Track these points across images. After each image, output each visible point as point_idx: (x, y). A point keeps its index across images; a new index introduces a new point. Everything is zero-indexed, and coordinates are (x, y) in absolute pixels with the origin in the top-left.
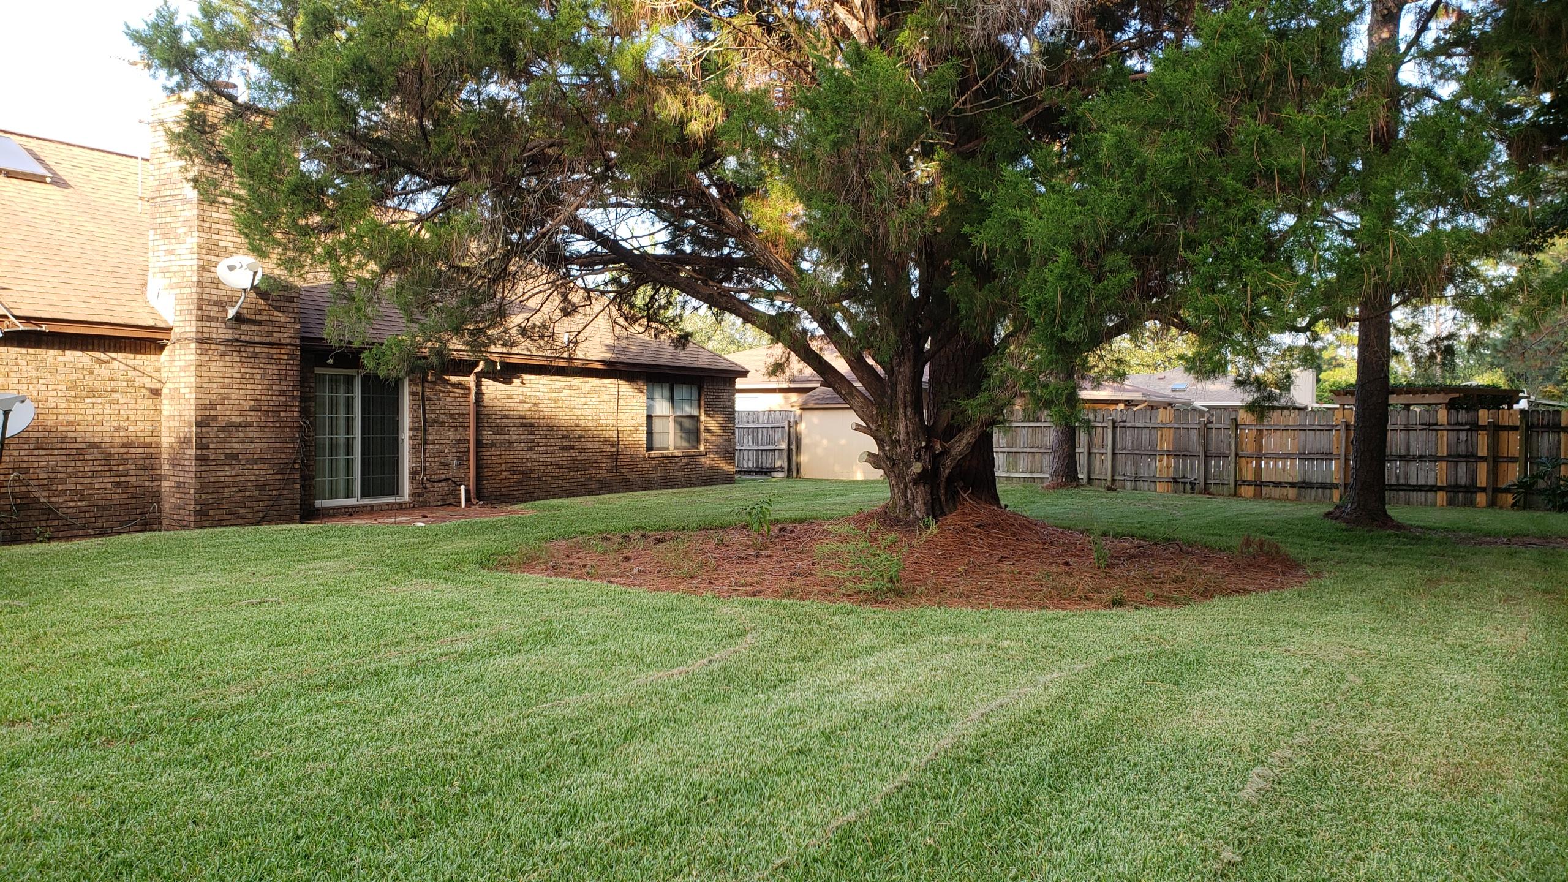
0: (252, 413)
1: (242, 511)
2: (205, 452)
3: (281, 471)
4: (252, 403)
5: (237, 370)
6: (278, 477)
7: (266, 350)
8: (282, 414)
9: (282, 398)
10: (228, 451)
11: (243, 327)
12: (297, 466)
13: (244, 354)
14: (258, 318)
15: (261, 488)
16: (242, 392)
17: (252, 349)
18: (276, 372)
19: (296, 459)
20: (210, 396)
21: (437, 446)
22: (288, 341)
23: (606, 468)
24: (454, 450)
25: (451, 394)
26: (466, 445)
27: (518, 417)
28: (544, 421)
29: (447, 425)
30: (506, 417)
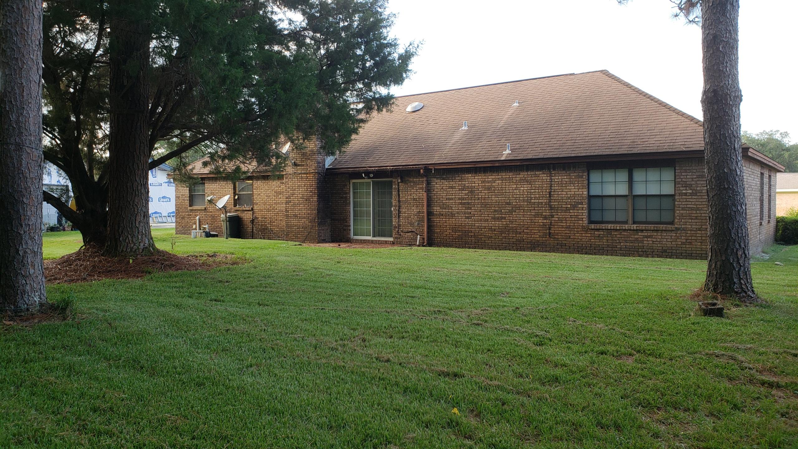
0: (301, 200)
1: (299, 236)
3: (310, 222)
4: (301, 196)
5: (296, 184)
6: (310, 224)
7: (305, 176)
8: (311, 200)
9: (311, 194)
10: (294, 214)
11: (298, 168)
12: (316, 220)
13: (298, 178)
14: (303, 163)
15: (305, 228)
16: (298, 192)
17: (301, 176)
18: (309, 184)
19: (315, 217)
20: (289, 194)
21: (407, 215)
22: (313, 171)
23: (539, 234)
24: (416, 217)
25: (414, 188)
26: (422, 215)
27: (458, 199)
28: (479, 201)
29: (412, 204)
30: (450, 199)
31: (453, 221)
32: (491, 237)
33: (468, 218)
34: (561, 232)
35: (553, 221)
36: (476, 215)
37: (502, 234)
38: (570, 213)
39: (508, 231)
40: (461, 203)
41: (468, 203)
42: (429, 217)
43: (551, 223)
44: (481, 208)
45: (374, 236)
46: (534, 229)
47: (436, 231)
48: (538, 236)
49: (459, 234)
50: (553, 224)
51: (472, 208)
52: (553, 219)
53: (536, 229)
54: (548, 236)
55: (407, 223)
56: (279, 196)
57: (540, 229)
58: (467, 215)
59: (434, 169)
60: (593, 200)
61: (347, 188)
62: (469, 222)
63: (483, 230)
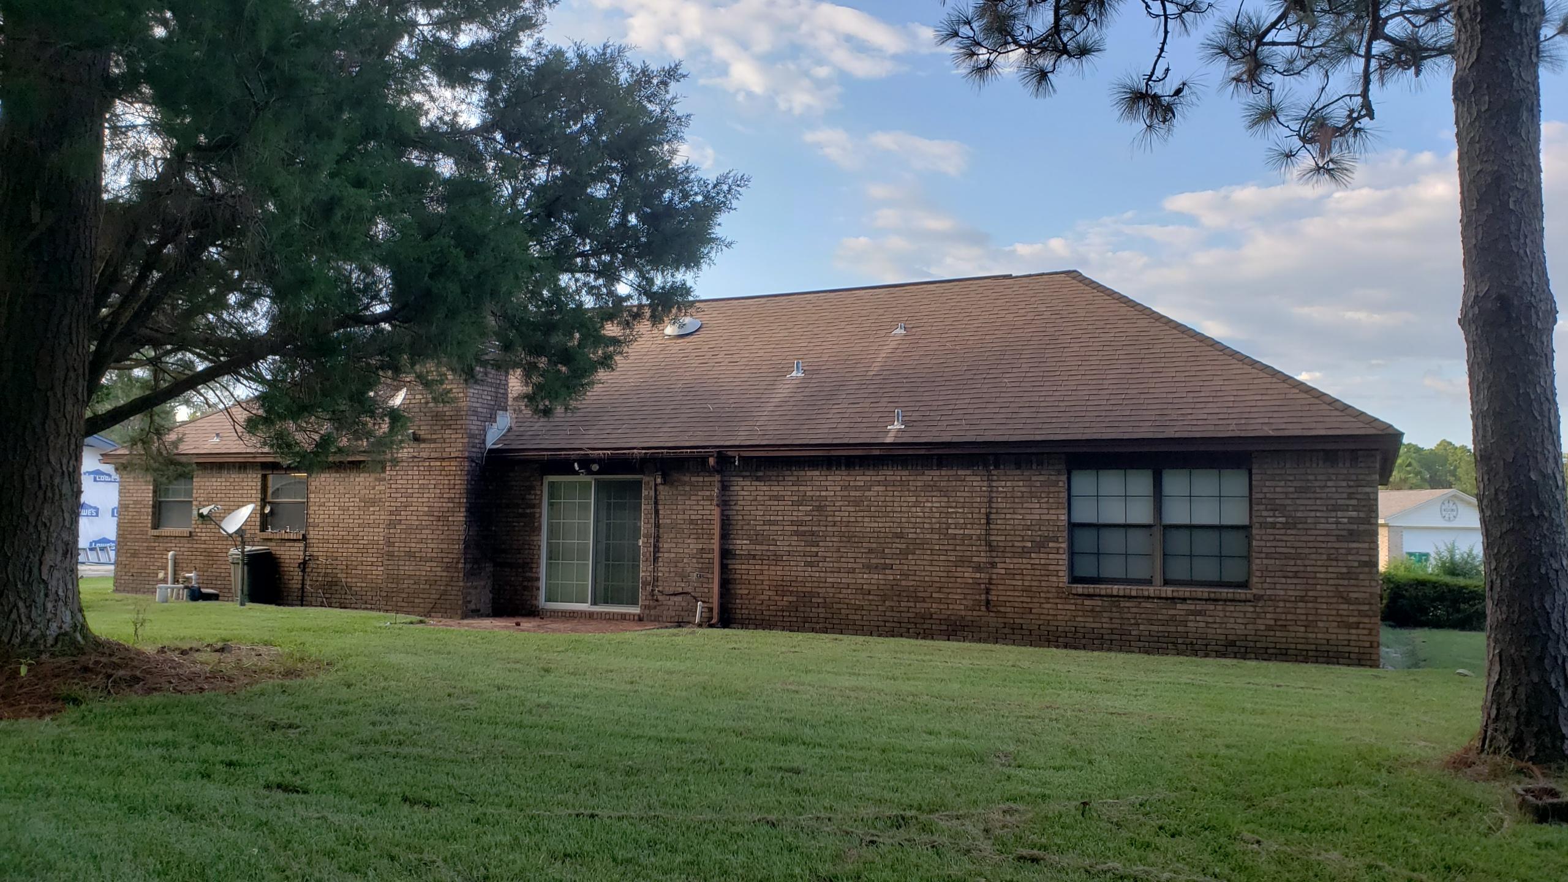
0: (427, 518)
1: (416, 600)
2: (391, 549)
3: (447, 569)
4: (426, 509)
5: (416, 482)
6: (445, 574)
7: (439, 464)
8: (450, 519)
9: (451, 505)
10: (408, 549)
11: (422, 445)
12: (460, 566)
13: (422, 468)
14: (434, 436)
15: (432, 583)
16: (420, 500)
17: (427, 464)
18: (446, 482)
19: (459, 558)
20: (396, 504)
21: (673, 555)
22: (456, 454)
23: (964, 602)
24: (694, 560)
25: (693, 498)
26: (710, 556)
27: (790, 523)
28: (835, 529)
29: (685, 531)
30: (771, 523)
31: (776, 572)
32: (861, 608)
33: (808, 564)
34: (1011, 599)
35: (994, 576)
36: (828, 559)
37: (884, 601)
38: (1031, 558)
39: (899, 595)
40: (796, 533)
41: (812, 533)
42: (725, 562)
43: (991, 579)
44: (842, 544)
45: (594, 603)
46: (954, 591)
47: (739, 592)
48: (962, 607)
49: (791, 599)
50: (994, 582)
51: (821, 544)
52: (995, 571)
53: (959, 591)
54: (983, 608)
55: (673, 574)
56: (371, 509)
57: (966, 591)
58: (809, 559)
59: (740, 457)
60: (1079, 533)
61: (536, 495)
62: (813, 574)
63: (844, 591)
